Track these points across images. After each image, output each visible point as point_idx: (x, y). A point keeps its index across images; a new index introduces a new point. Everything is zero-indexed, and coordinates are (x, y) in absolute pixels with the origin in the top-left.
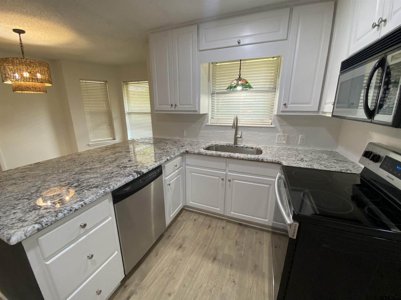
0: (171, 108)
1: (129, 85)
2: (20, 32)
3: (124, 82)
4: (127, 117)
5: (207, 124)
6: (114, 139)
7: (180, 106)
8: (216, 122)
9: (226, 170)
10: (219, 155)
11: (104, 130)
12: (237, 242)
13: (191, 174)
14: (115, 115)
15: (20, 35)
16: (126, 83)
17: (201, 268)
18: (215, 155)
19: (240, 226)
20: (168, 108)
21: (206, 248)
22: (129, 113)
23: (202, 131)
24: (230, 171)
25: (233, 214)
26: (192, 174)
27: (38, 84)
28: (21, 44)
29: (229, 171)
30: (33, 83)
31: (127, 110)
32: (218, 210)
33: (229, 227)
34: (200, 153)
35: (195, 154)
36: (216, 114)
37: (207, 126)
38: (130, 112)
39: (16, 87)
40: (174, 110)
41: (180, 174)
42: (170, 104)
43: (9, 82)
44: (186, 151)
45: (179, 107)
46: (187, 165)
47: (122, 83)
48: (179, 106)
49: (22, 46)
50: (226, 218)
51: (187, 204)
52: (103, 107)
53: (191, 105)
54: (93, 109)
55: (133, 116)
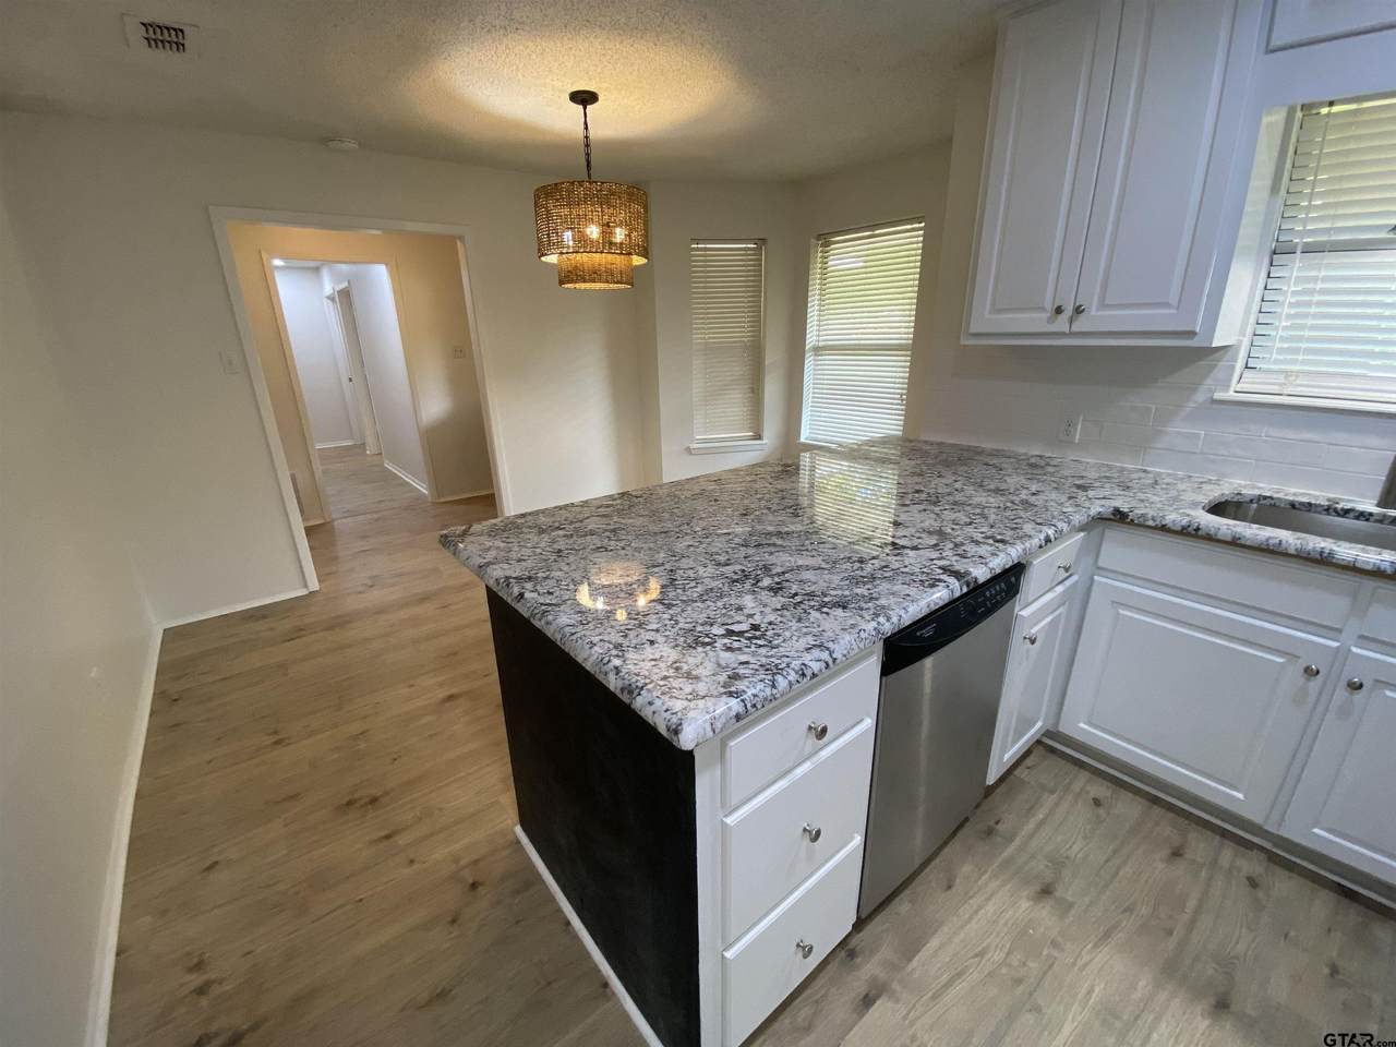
0: (1050, 321)
1: (833, 246)
2: (584, 98)
3: (819, 237)
4: (809, 362)
5: (1219, 395)
6: (758, 437)
7: (1100, 313)
8: (1275, 389)
9: (1340, 631)
10: (1321, 553)
11: (734, 405)
12: (1334, 970)
13: (1118, 614)
14: (774, 356)
15: (585, 109)
16: (825, 239)
17: (1158, 1019)
18: (1292, 551)
19: (1346, 901)
20: (1036, 321)
21: (1172, 942)
22: (817, 350)
23: (1178, 428)
24: (1364, 640)
25: (1321, 837)
26: (1121, 611)
27: (618, 261)
28: (587, 137)
29: (1362, 637)
30: (610, 256)
31: (812, 338)
32: (1234, 797)
33: (1283, 886)
34: (1198, 529)
35: (1164, 529)
36: (1281, 351)
37: (1215, 406)
38: (821, 344)
39: (569, 271)
40: (1066, 329)
41: (1064, 604)
42: (1049, 305)
43: (552, 259)
44: (1117, 511)
45: (1097, 318)
46: (1101, 572)
47: (813, 241)
48: (1093, 313)
49: (587, 145)
50: (1268, 845)
51: (1061, 725)
52: (741, 333)
53: (1167, 305)
54: (714, 338)
55: (827, 359)
